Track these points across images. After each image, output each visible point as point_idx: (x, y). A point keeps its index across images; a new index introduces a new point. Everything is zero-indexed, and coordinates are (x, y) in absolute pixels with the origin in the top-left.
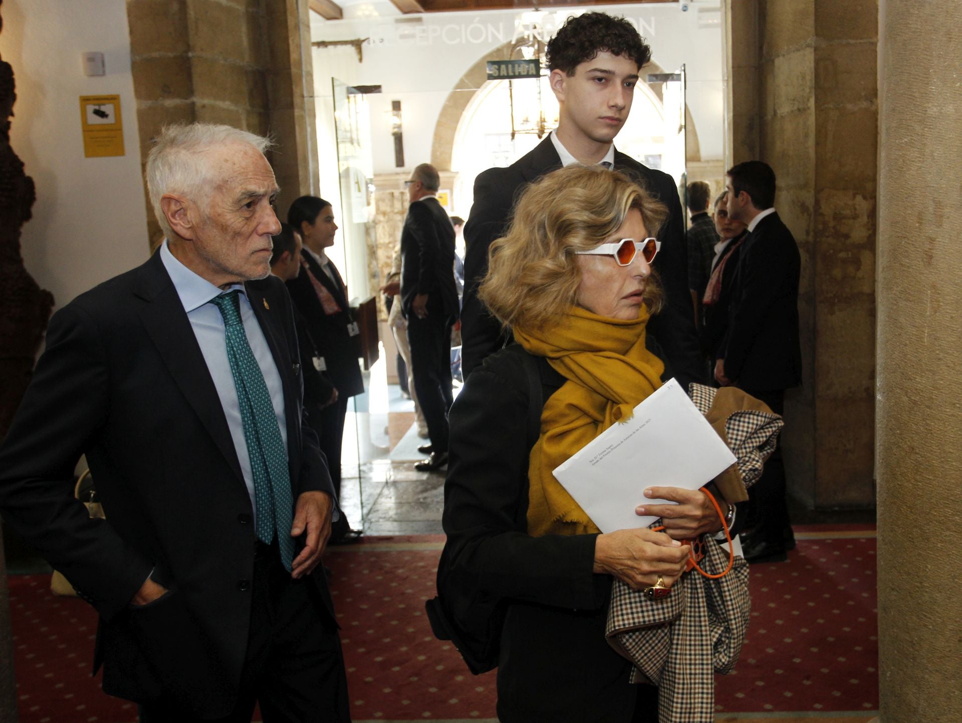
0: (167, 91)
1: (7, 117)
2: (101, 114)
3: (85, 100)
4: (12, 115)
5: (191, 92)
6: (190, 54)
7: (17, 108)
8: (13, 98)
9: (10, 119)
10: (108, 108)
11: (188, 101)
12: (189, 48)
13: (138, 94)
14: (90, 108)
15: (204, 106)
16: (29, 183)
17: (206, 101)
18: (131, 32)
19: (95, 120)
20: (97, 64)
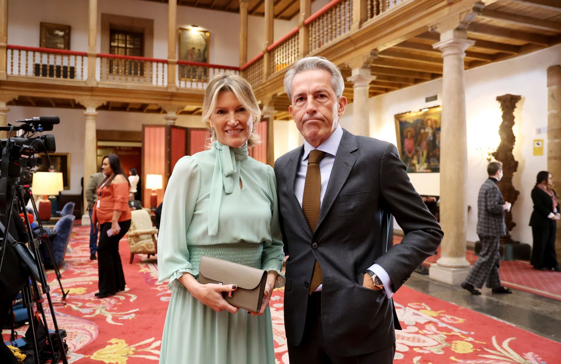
0: (556, 138)
1: (513, 145)
2: (538, 144)
3: (535, 141)
7: (516, 143)
10: (540, 143)
13: (549, 139)
14: (536, 143)
16: (517, 163)
18: (549, 122)
19: (537, 146)
20: (539, 131)
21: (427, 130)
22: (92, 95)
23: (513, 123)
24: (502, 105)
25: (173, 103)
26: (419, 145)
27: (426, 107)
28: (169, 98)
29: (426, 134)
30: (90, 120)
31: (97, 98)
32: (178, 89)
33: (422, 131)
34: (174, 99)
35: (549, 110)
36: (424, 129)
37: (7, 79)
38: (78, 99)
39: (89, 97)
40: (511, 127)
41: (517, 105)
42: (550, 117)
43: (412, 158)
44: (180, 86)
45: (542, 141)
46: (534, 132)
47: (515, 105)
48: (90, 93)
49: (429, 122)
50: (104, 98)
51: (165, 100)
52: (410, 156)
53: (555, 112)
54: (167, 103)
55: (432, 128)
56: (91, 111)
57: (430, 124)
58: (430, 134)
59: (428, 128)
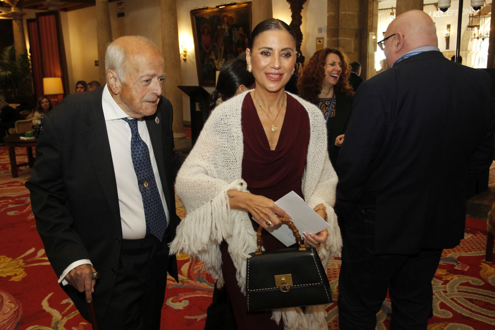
0: (333, 36)
2: (320, 42)
3: (317, 38)
4: (302, 42)
5: (338, 36)
6: (339, 27)
7: (303, 41)
8: (302, 38)
9: (301, 43)
10: (321, 40)
11: (337, 39)
12: (339, 26)
13: (328, 37)
14: (318, 40)
15: (341, 40)
17: (342, 38)
18: (328, 23)
19: (319, 43)
20: (320, 30)
21: (223, 27)
23: (301, 23)
24: (291, 6)
26: (216, 41)
27: (222, 4)
33: (219, 27)
35: (328, 12)
36: (221, 25)
40: (299, 26)
41: (304, 6)
42: (329, 18)
43: (210, 53)
45: (323, 38)
46: (316, 31)
47: (302, 6)
49: (226, 18)
52: (208, 51)
53: (333, 13)
55: (228, 25)
57: (226, 21)
58: (226, 31)
59: (224, 24)
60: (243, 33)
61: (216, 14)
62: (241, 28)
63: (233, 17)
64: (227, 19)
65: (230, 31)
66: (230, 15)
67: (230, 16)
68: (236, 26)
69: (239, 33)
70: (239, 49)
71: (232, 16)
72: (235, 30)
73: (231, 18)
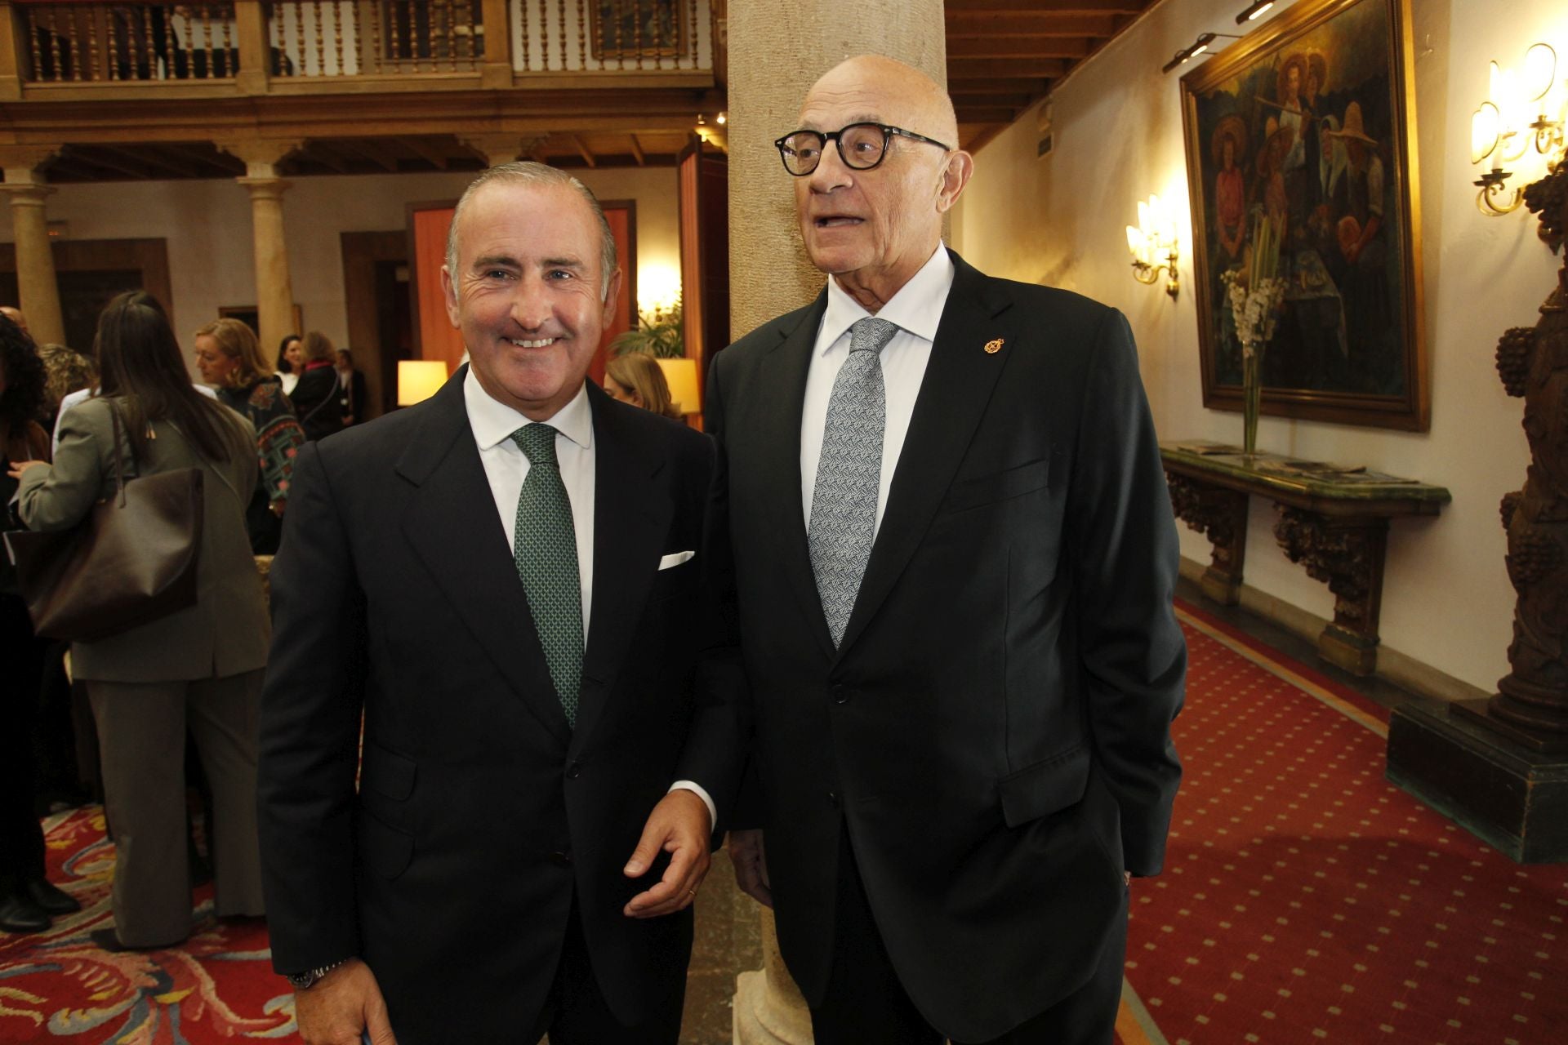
21: (1285, 117)
22: (260, 124)
25: (507, 127)
26: (1261, 197)
28: (491, 112)
29: (1284, 134)
30: (259, 203)
31: (274, 132)
32: (515, 77)
33: (1271, 125)
34: (507, 112)
36: (1277, 113)
37: (23, 96)
38: (222, 140)
39: (253, 132)
43: (1240, 258)
44: (527, 69)
48: (253, 120)
49: (1294, 73)
50: (295, 131)
51: (482, 118)
52: (1233, 247)
54: (487, 126)
55: (1304, 103)
56: (261, 172)
57: (1295, 85)
58: (1297, 138)
59: (1288, 105)
60: (1361, 135)
61: (1261, 63)
62: (1353, 109)
63: (1324, 54)
64: (1301, 73)
65: (1311, 135)
66: (1309, 51)
67: (1312, 57)
68: (1333, 104)
69: (1343, 138)
70: (1341, 223)
71: (1318, 51)
72: (1327, 125)
73: (1317, 64)
